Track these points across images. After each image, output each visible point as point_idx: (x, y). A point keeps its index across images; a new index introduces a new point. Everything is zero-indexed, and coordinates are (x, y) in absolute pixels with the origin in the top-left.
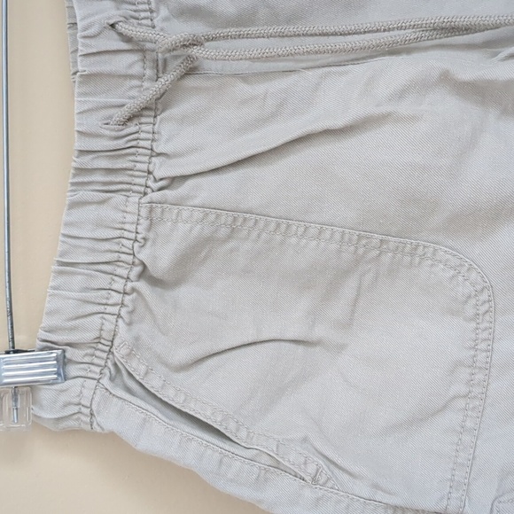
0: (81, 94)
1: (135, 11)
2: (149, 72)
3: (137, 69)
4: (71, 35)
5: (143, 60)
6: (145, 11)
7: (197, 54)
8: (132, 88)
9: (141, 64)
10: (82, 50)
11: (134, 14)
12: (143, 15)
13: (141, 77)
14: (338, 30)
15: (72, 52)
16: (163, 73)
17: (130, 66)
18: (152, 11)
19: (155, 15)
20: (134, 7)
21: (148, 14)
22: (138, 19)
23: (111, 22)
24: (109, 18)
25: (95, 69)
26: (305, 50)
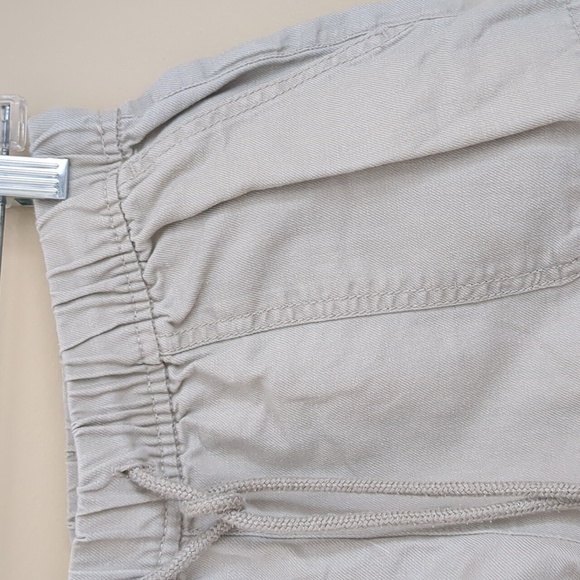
0: (77, 566)
1: (155, 445)
2: (170, 531)
3: (154, 529)
4: (70, 467)
5: (163, 516)
6: (170, 444)
7: (236, 523)
8: (147, 552)
9: (160, 521)
10: (82, 509)
11: (154, 450)
12: (166, 450)
13: (159, 539)
14: (424, 490)
15: (70, 491)
16: (189, 530)
17: (146, 524)
18: (177, 443)
19: (182, 448)
20: (155, 441)
21: (173, 449)
22: (159, 456)
23: (123, 468)
24: (121, 464)
25: (98, 535)
26: (382, 522)
